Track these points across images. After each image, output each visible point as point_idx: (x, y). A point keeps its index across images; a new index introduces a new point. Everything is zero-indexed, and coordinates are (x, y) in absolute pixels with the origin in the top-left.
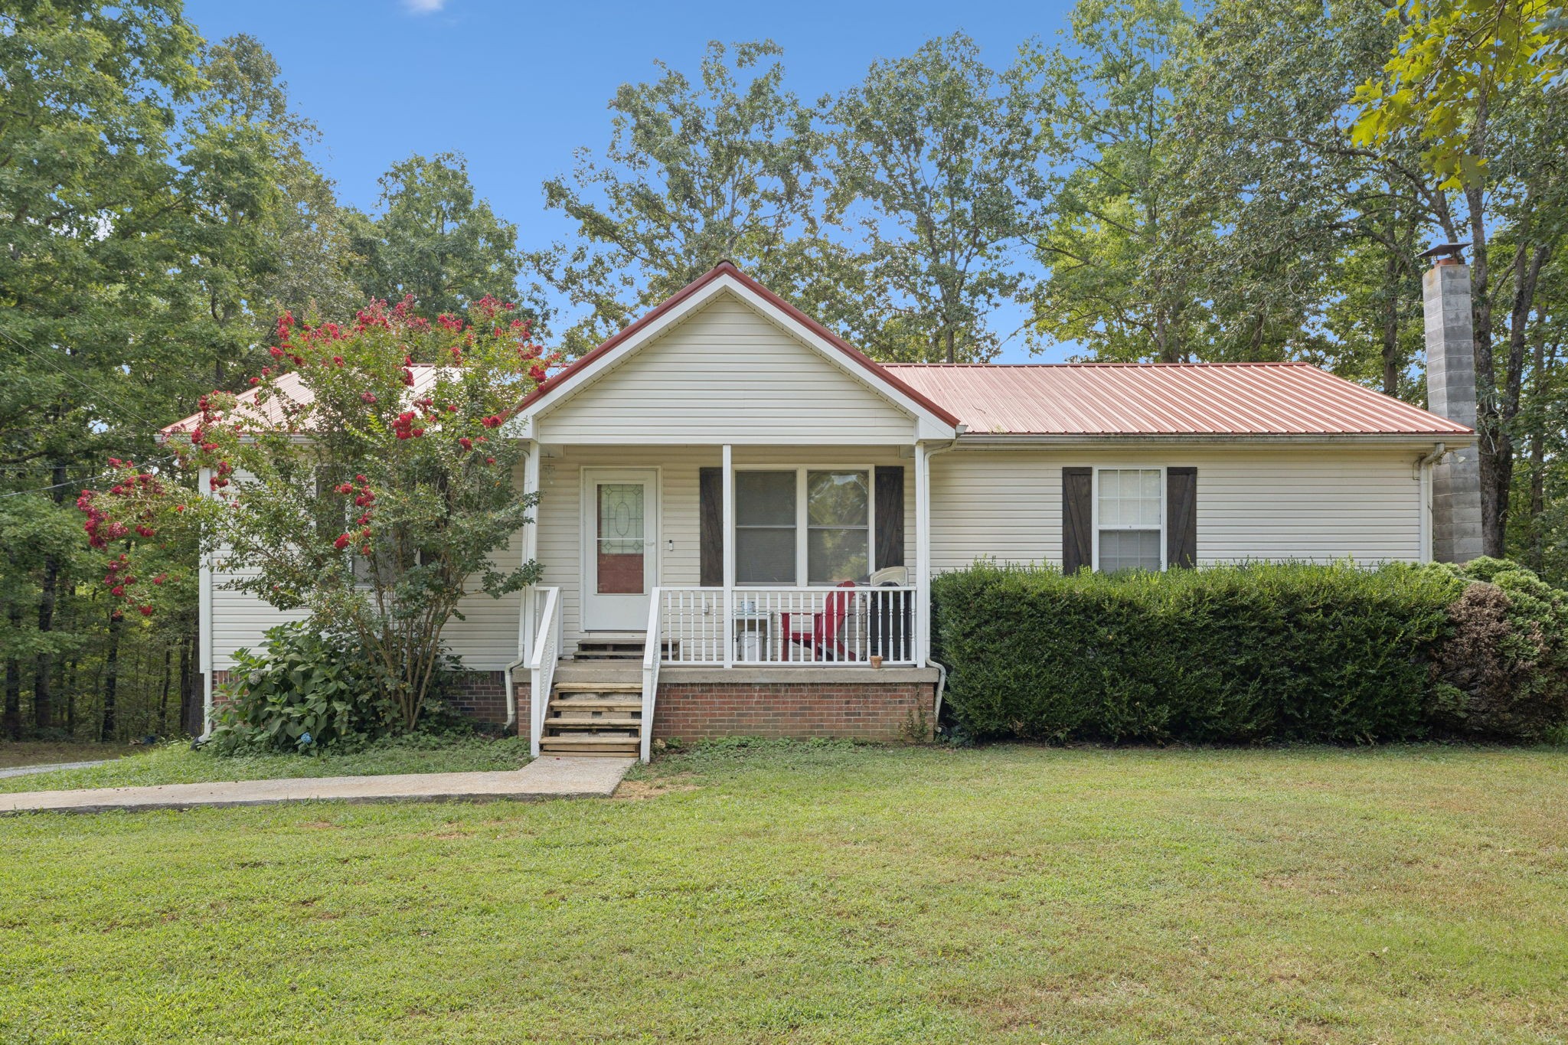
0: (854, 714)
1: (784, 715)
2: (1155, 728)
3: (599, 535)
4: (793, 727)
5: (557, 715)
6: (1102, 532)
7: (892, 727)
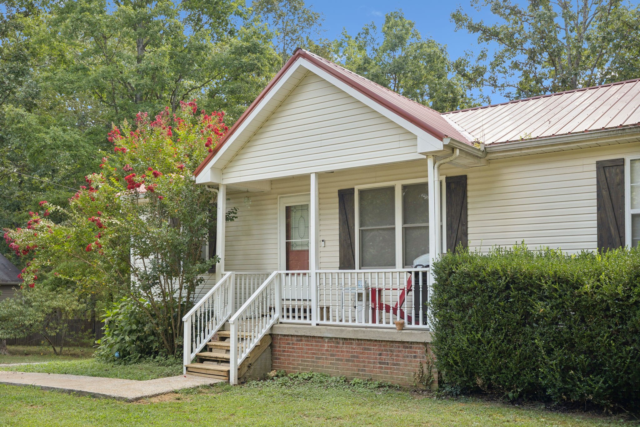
0: (384, 363)
1: (341, 360)
2: (591, 397)
3: (288, 237)
4: (348, 369)
5: (211, 350)
6: (634, 216)
7: (409, 375)
